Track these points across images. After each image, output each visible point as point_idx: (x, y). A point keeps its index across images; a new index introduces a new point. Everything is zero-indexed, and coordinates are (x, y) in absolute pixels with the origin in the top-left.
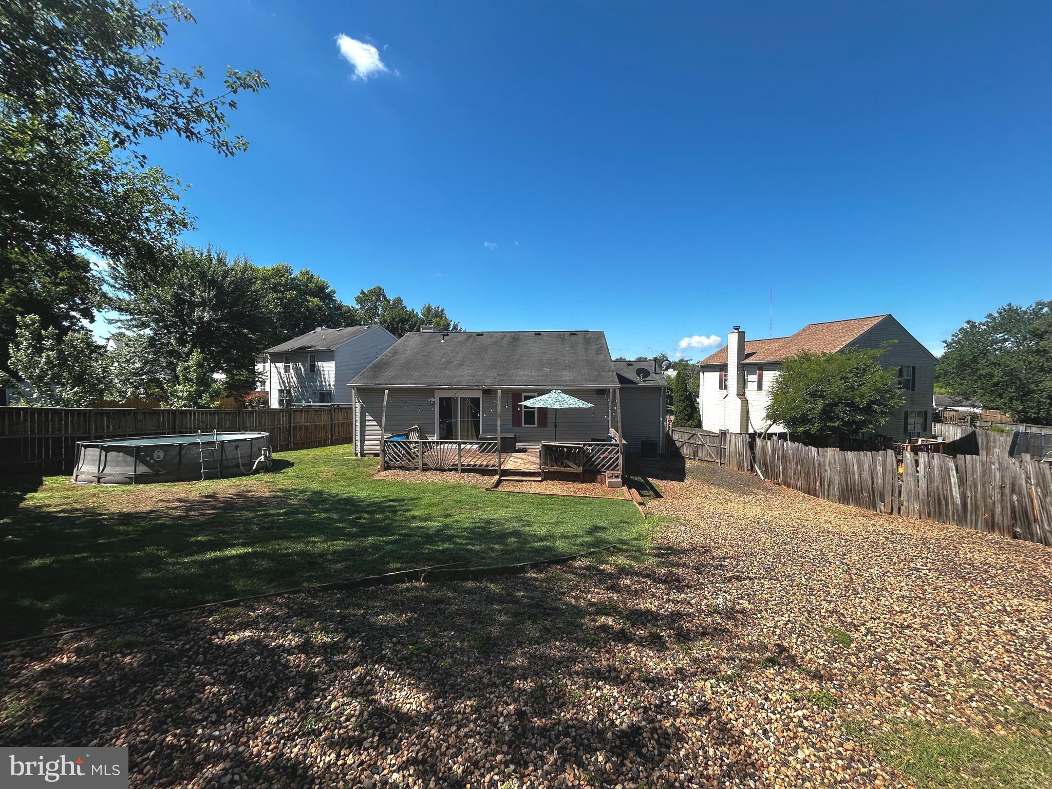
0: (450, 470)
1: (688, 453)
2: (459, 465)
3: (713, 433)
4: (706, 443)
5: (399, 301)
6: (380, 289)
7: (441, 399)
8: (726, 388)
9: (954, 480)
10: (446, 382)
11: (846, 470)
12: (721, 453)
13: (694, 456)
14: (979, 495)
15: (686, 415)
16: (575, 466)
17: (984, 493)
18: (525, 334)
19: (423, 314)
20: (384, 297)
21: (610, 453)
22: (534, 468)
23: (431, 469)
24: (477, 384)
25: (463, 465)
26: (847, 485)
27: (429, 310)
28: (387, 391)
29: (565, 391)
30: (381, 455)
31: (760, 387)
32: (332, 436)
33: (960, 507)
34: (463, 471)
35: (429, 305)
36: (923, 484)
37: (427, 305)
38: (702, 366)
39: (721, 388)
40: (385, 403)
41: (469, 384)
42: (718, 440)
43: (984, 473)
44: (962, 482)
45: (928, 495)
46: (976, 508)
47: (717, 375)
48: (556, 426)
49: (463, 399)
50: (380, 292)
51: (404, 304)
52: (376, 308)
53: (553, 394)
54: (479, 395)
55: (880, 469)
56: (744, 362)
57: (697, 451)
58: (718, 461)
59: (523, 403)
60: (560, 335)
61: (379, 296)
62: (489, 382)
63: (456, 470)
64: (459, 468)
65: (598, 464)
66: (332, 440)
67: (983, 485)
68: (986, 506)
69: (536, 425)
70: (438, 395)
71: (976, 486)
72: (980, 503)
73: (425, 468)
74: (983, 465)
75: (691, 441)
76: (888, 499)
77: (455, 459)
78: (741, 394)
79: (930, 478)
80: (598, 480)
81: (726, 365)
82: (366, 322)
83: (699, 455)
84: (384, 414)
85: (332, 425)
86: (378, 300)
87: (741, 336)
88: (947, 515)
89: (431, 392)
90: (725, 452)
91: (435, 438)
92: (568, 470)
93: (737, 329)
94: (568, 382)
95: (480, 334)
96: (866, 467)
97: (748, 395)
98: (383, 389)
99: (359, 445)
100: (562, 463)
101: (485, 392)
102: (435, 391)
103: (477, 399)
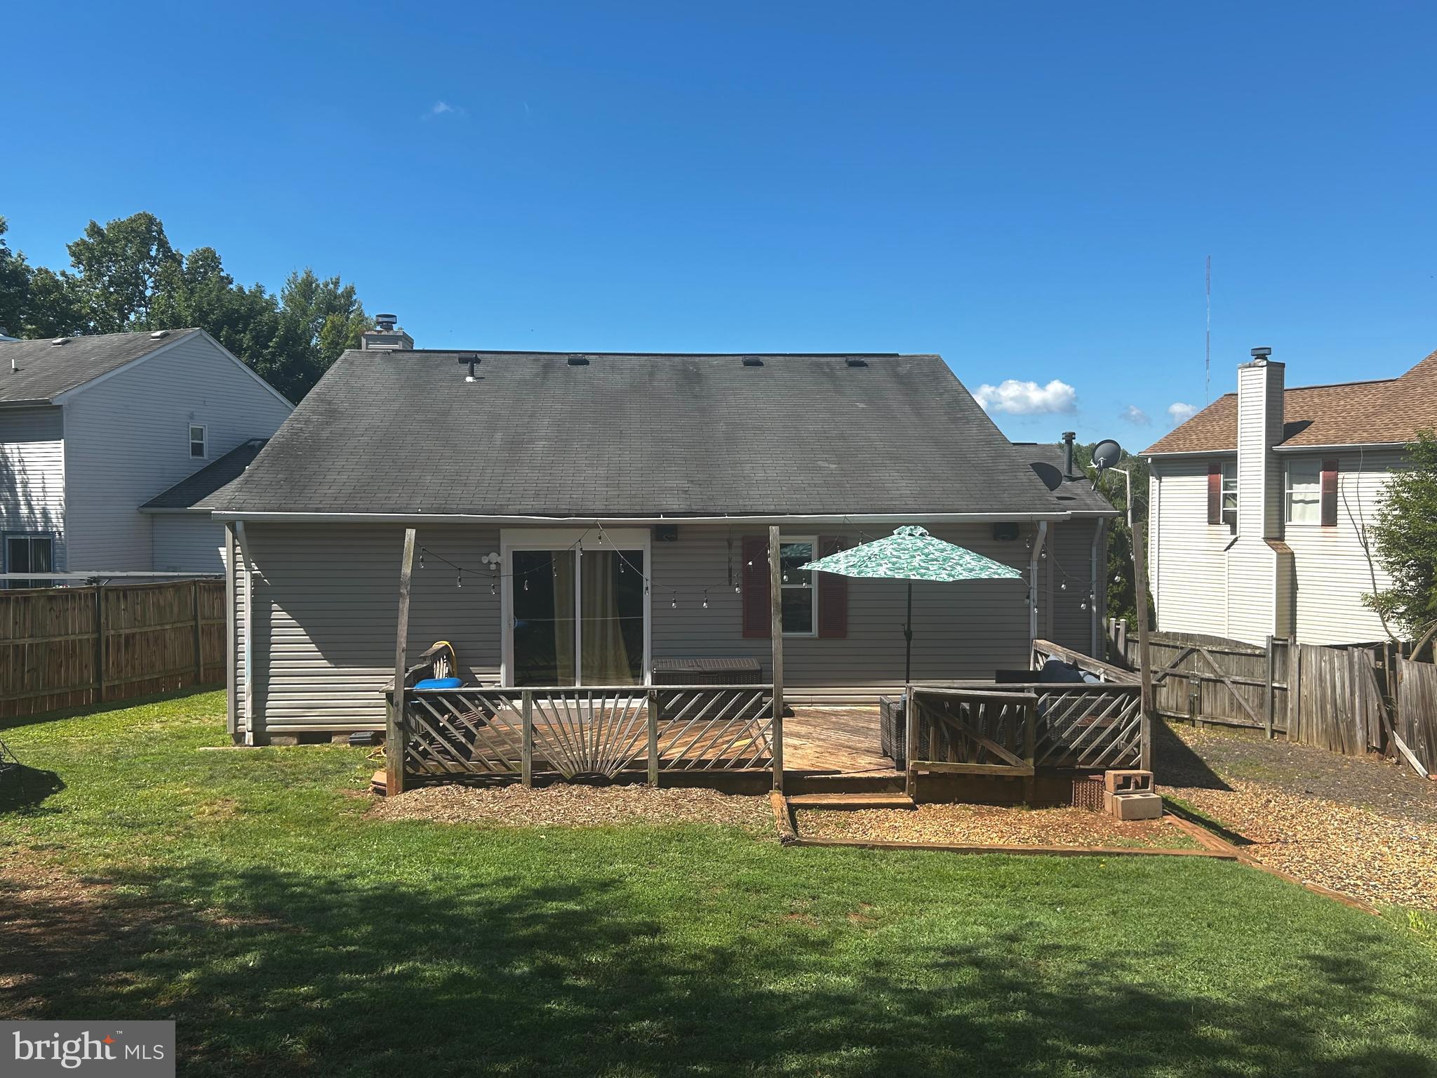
0: (623, 780)
1: (1172, 703)
2: (653, 765)
3: (1249, 646)
4: (1227, 673)
5: (209, 260)
6: (151, 221)
7: (521, 560)
8: (1231, 519)
10: (539, 505)
12: (1273, 701)
13: (1192, 712)
15: (1114, 596)
16: (1010, 758)
18: (715, 361)
19: (289, 300)
20: (163, 244)
21: (1096, 713)
22: (867, 765)
23: (560, 779)
24: (637, 509)
25: (663, 764)
27: (307, 288)
28: (411, 534)
29: (938, 530)
30: (393, 739)
31: (1330, 518)
32: (98, 678)
34: (666, 781)
35: (308, 274)
37: (301, 276)
38: (1156, 460)
39: (1213, 520)
40: (407, 570)
41: (614, 508)
42: (1260, 667)
47: (1200, 484)
48: (909, 635)
49: (590, 556)
50: (149, 231)
51: (227, 269)
52: (137, 280)
53: (903, 537)
54: (640, 542)
56: (1284, 447)
57: (1200, 699)
58: (1265, 724)
59: (816, 566)
60: (819, 365)
61: (146, 243)
62: (675, 504)
63: (641, 779)
64: (652, 772)
65: (1079, 751)
66: (98, 691)
69: (815, 631)
70: (512, 543)
73: (543, 777)
75: (1181, 669)
77: (639, 747)
78: (1275, 535)
80: (1081, 797)
81: (1233, 457)
82: (107, 327)
83: (1207, 708)
84: (405, 606)
85: (97, 642)
86: (145, 256)
87: (1276, 373)
89: (487, 535)
90: (1284, 701)
91: (500, 679)
92: (991, 768)
93: (1263, 357)
94: (911, 503)
95: (578, 360)
97: (1292, 538)
98: (400, 528)
99: (247, 705)
100: (973, 746)
101: (663, 534)
102: (502, 531)
103: (636, 557)
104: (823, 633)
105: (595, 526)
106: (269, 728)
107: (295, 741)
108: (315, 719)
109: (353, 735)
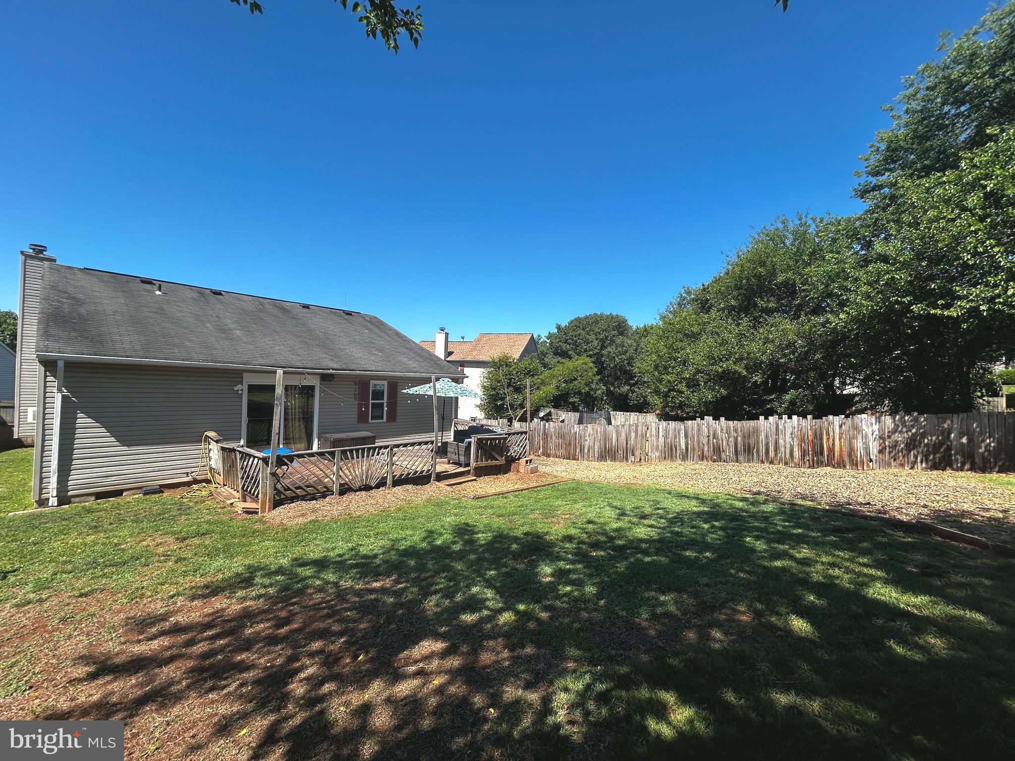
0: (377, 487)
2: (390, 477)
7: (252, 388)
9: (682, 435)
11: (606, 438)
14: (695, 443)
17: (698, 441)
18: (287, 304)
23: (351, 490)
24: (319, 366)
25: (395, 477)
26: (605, 448)
33: (684, 451)
34: (394, 484)
36: (661, 440)
43: (699, 430)
44: (686, 436)
45: (665, 446)
46: (694, 449)
54: (315, 382)
55: (633, 435)
60: (334, 312)
63: (384, 485)
64: (390, 480)
67: (698, 436)
68: (699, 448)
69: (385, 420)
70: (249, 380)
71: (694, 438)
72: (696, 447)
73: (342, 491)
74: (698, 425)
76: (637, 453)
77: (385, 471)
79: (666, 437)
80: (513, 468)
88: (676, 457)
89: (236, 375)
96: (623, 434)
99: (52, 480)
101: (326, 378)
102: (245, 374)
103: (312, 388)
104: (388, 420)
105: (303, 374)
106: (70, 493)
107: (93, 498)
108: (110, 484)
109: (144, 489)
